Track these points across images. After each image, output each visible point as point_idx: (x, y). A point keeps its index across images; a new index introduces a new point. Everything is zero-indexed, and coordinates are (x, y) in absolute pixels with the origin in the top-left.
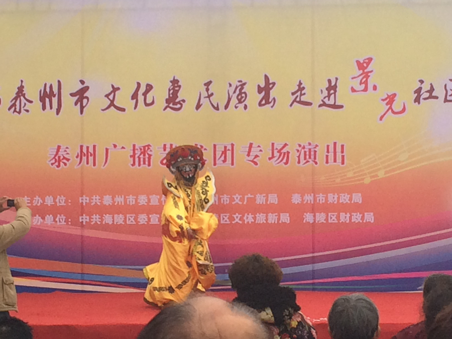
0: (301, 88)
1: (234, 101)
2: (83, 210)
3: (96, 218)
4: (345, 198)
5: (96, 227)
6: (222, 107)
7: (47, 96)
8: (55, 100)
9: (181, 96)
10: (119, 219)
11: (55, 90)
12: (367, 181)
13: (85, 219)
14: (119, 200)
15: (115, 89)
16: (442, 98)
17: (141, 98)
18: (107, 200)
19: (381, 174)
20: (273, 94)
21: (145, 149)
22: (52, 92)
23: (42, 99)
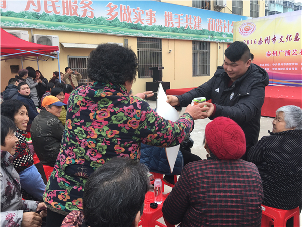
2: (273, 67)
3: (276, 69)
8: (268, 41)
9: (299, 37)
10: (282, 69)
11: (268, 38)
14: (282, 64)
15: (282, 37)
17: (288, 39)
18: (279, 64)
21: (289, 52)
23: (265, 41)
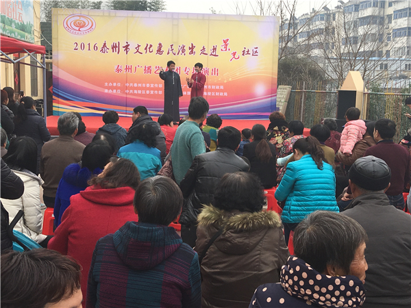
0: (204, 49)
1: (181, 52)
2: (127, 88)
3: (131, 91)
4: (218, 87)
5: (131, 94)
6: (176, 54)
7: (114, 47)
8: (117, 49)
10: (140, 92)
11: (117, 45)
12: (225, 82)
13: (127, 91)
14: (140, 85)
15: (139, 46)
16: (252, 54)
17: (148, 49)
18: (136, 85)
19: (230, 79)
20: (194, 50)
21: (149, 67)
23: (113, 48)
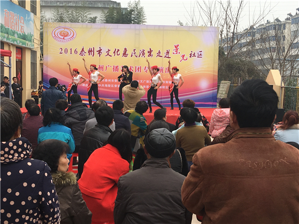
0: (159, 52)
1: (141, 55)
3: (103, 85)
6: (138, 56)
7: (90, 51)
8: (92, 53)
9: (127, 53)
10: (109, 86)
11: (93, 50)
14: (109, 80)
15: (109, 50)
16: (197, 56)
17: (116, 53)
18: (106, 80)
20: (152, 53)
21: (117, 67)
22: (92, 51)
